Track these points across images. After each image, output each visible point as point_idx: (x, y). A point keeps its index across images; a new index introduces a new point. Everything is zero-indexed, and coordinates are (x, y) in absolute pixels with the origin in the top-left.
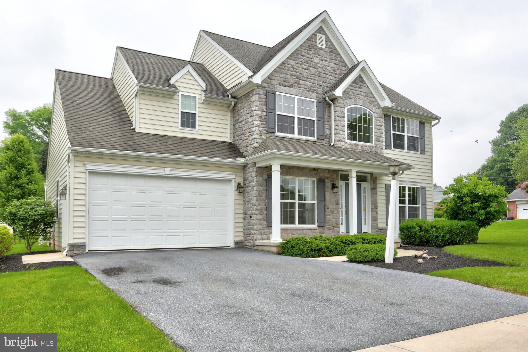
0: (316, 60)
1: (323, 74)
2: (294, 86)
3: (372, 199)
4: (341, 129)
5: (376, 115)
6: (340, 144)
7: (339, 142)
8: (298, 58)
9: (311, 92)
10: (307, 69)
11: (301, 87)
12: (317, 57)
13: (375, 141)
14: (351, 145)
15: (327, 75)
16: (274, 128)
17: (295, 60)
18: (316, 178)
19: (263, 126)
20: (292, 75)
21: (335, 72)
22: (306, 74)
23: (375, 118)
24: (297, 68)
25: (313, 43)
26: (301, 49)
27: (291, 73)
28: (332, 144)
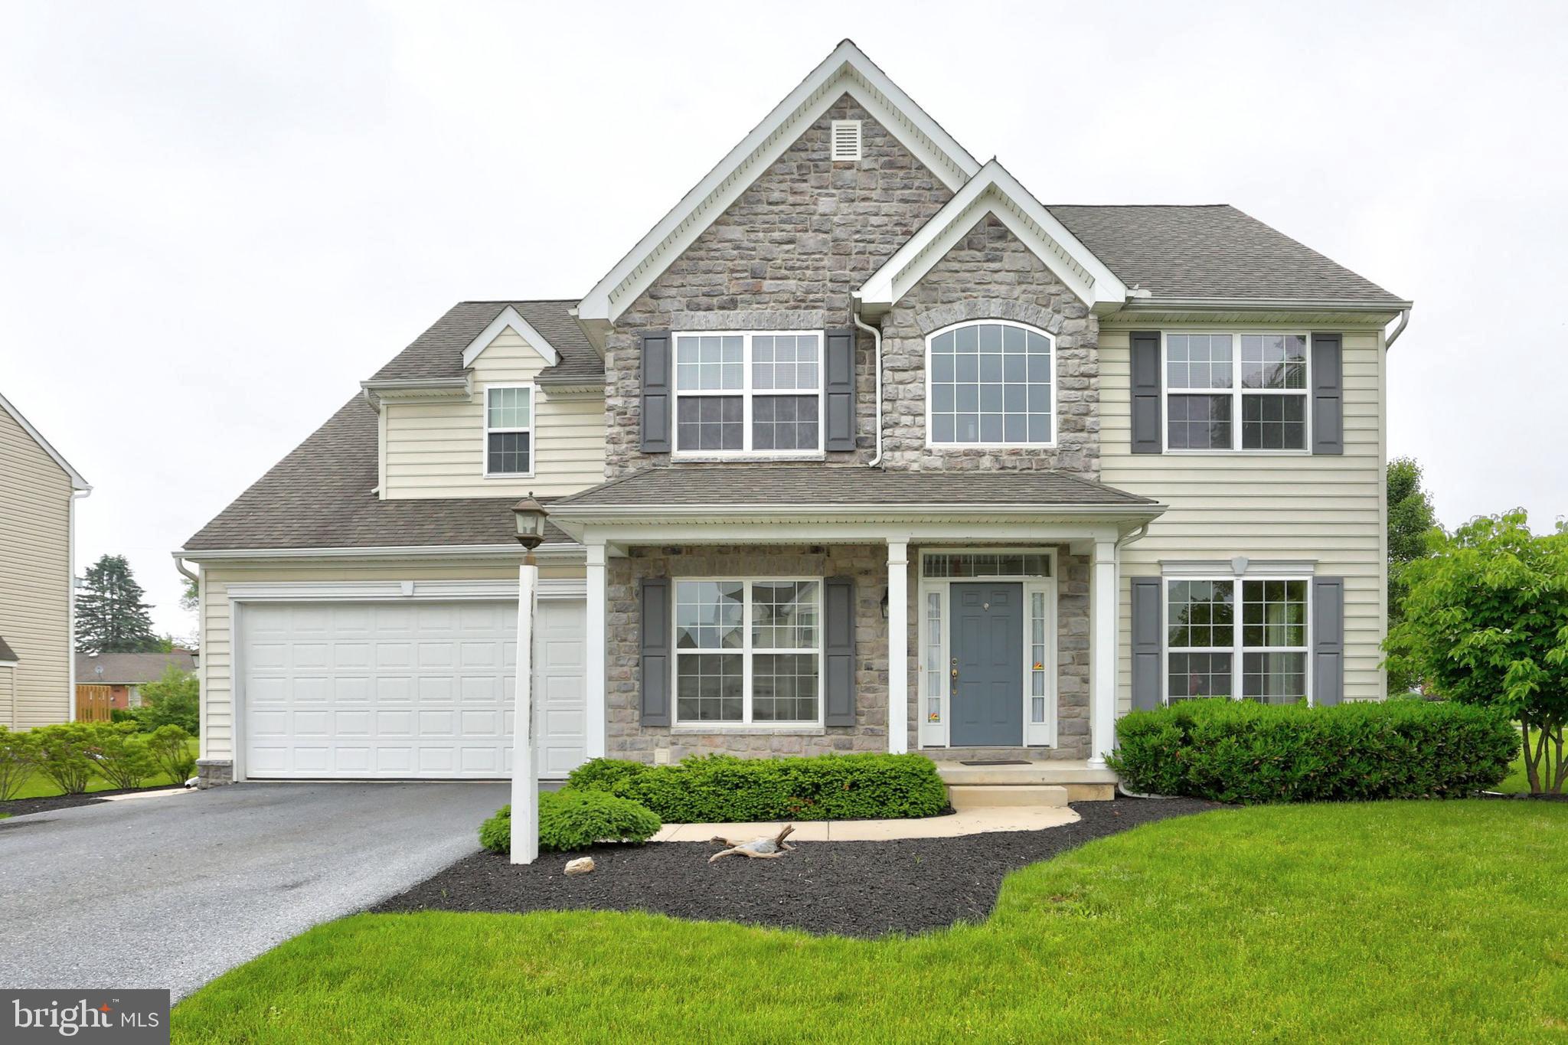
0: (825, 205)
1: (853, 244)
2: (742, 302)
3: (1064, 631)
4: (903, 410)
5: (1066, 341)
6: (899, 459)
7: (897, 454)
8: (756, 214)
9: (806, 308)
10: (791, 242)
11: (767, 299)
12: (833, 195)
13: (1061, 430)
14: (951, 455)
15: (869, 242)
16: (666, 440)
17: (745, 224)
18: (820, 574)
19: (631, 437)
20: (733, 271)
21: (905, 229)
22: (787, 256)
23: (1060, 352)
24: (753, 245)
25: (815, 156)
26: (766, 185)
27: (730, 264)
28: (872, 463)
